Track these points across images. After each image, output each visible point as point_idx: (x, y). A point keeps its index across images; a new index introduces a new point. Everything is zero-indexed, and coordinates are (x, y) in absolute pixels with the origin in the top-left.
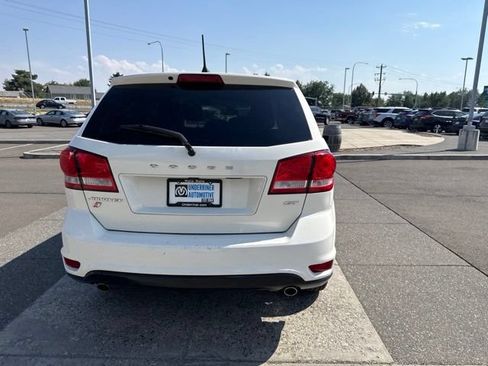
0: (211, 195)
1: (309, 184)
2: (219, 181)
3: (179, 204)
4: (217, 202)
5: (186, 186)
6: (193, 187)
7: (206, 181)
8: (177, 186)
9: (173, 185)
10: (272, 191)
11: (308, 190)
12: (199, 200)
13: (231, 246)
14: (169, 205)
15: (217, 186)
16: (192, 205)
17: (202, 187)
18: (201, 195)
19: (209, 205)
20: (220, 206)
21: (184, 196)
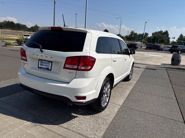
0: (49, 66)
1: (78, 67)
2: (51, 62)
3: (40, 68)
4: (50, 69)
5: (43, 62)
6: (45, 63)
7: (48, 61)
8: (41, 62)
9: (40, 61)
10: (64, 68)
11: (77, 69)
12: (46, 67)
13: (48, 83)
14: (38, 67)
15: (51, 63)
16: (44, 68)
17: (47, 63)
18: (46, 66)
19: (48, 69)
20: (51, 70)
21: (42, 65)
